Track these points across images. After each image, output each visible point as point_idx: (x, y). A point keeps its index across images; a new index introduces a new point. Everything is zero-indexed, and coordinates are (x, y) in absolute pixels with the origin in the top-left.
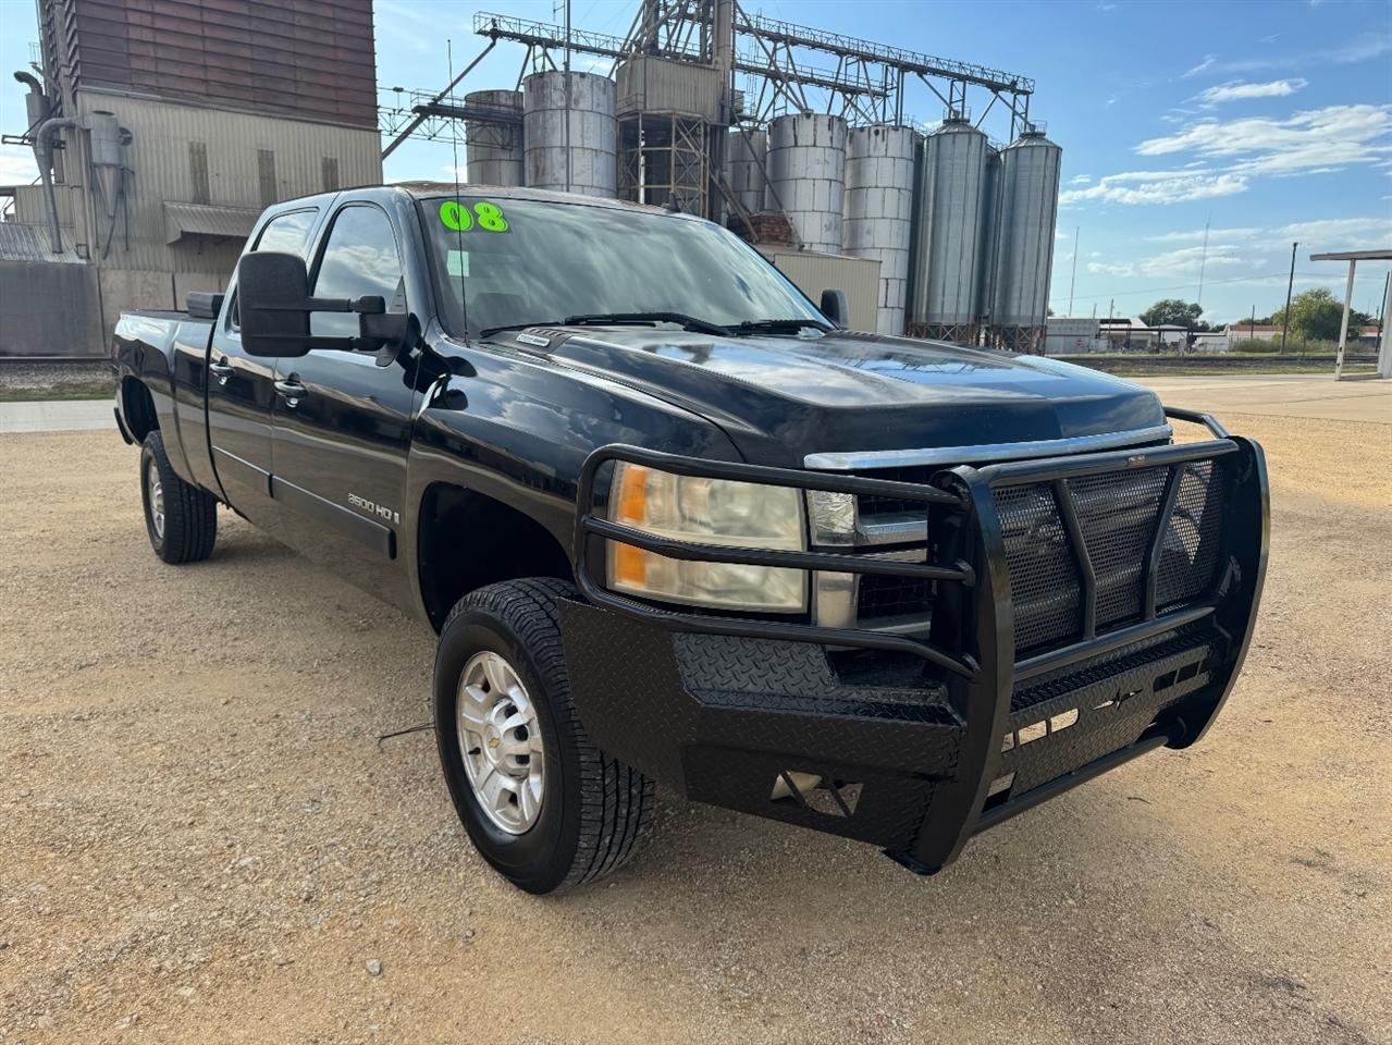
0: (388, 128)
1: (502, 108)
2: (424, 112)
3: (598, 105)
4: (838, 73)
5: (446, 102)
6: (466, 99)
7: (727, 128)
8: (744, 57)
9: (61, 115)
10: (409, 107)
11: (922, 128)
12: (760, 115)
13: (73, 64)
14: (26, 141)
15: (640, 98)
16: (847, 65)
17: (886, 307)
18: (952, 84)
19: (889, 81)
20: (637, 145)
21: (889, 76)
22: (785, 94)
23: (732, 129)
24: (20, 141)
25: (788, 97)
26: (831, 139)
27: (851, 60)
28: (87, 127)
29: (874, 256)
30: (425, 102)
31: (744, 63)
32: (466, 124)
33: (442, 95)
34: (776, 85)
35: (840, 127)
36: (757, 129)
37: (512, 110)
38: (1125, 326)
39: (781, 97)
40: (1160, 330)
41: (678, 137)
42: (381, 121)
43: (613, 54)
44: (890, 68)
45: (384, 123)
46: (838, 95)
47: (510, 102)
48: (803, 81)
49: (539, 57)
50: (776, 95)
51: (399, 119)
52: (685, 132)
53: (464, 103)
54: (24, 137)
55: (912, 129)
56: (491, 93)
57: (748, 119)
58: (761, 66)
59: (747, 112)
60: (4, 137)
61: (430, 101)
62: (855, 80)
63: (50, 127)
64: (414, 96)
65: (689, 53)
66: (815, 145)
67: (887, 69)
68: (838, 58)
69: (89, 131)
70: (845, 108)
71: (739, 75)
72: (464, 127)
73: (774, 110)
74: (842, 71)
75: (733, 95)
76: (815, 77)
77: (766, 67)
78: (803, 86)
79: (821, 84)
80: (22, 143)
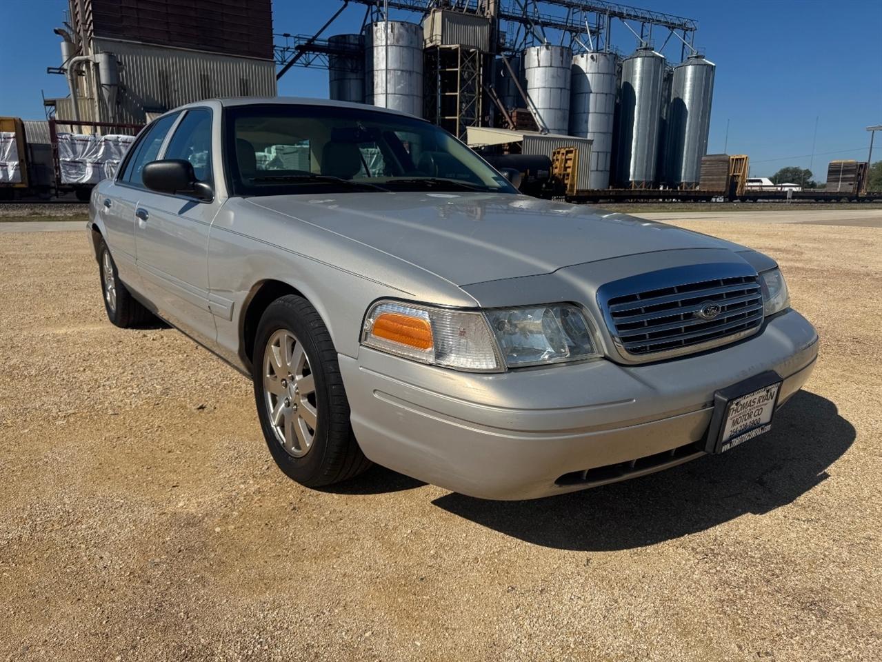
0: (281, 60)
1: (352, 46)
2: (302, 50)
3: (411, 42)
4: (567, 19)
5: (316, 42)
6: (329, 40)
7: (494, 56)
8: (506, 10)
9: (82, 55)
10: (293, 46)
11: (622, 54)
12: (517, 47)
13: (88, 23)
14: (62, 72)
15: (439, 38)
16: (573, 13)
17: (597, 170)
18: (643, 25)
19: (601, 23)
20: (436, 68)
21: (601, 20)
22: (533, 33)
23: (497, 57)
24: (58, 71)
25: (534, 35)
26: (562, 61)
27: (575, 10)
28: (97, 62)
29: (589, 137)
30: (303, 42)
31: (506, 13)
32: (329, 56)
33: (315, 38)
34: (526, 28)
35: (568, 54)
36: (514, 56)
37: (358, 47)
38: (758, 184)
39: (530, 36)
40: (782, 187)
41: (462, 62)
42: (276, 55)
43: (422, 10)
44: (602, 15)
45: (277, 56)
46: (568, 33)
47: (357, 42)
48: (544, 24)
49: (374, 12)
50: (527, 34)
51: (287, 54)
52: (467, 59)
53: (327, 43)
54: (60, 69)
55: (616, 55)
56: (344, 36)
57: (508, 50)
58: (517, 15)
59: (508, 45)
60: (49, 69)
61: (306, 42)
62: (579, 23)
63: (75, 62)
64: (296, 39)
65: (471, 8)
66: (551, 66)
67: (600, 16)
68: (567, 9)
69: (98, 63)
70: (572, 42)
71: (502, 21)
72: (328, 58)
73: (526, 44)
74: (570, 17)
75: (498, 35)
76: (553, 22)
77: (521, 16)
78: (545, 28)
79: (556, 26)
80: (59, 73)
